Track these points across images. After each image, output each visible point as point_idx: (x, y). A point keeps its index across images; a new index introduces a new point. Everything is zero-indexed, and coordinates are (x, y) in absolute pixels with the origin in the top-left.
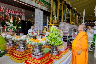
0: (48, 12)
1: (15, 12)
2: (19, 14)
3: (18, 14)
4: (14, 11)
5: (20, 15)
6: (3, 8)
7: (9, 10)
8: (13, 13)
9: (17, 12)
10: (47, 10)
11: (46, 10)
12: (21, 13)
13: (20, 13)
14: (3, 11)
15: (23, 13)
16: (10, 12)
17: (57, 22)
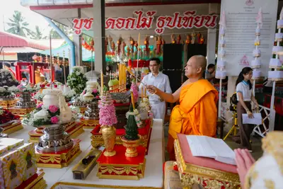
1: (182, 20)
2: (193, 26)
3: (190, 26)
4: (178, 19)
5: (198, 26)
6: (151, 19)
7: (165, 20)
8: (174, 25)
9: (187, 19)
12: (201, 19)
13: (197, 21)
14: (149, 26)
15: (210, 18)
16: (168, 25)
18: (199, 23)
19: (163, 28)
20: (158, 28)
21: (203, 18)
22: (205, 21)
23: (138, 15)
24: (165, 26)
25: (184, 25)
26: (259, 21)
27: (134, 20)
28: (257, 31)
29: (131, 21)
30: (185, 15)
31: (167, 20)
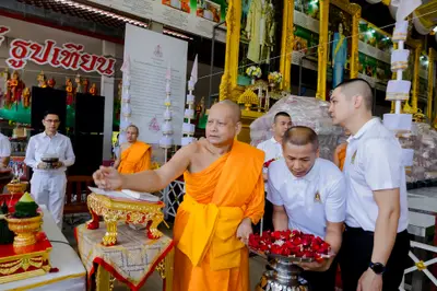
1: (60, 55)
2: (78, 67)
3: (74, 66)
4: (52, 52)
5: (88, 69)
8: (45, 59)
9: (68, 55)
10: (214, 34)
11: (210, 36)
13: (86, 61)
15: (104, 62)
16: (33, 57)
17: (267, 97)
18: (88, 65)
19: (23, 59)
20: (13, 58)
21: (95, 58)
22: (98, 64)
24: (28, 57)
25: (63, 62)
26: (168, 77)
28: (168, 90)
30: (66, 49)
31: (32, 47)
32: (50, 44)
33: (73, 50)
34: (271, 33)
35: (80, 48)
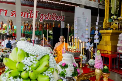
0: (100, 9)
1: (51, 17)
2: (56, 20)
3: (55, 19)
4: (49, 16)
5: (58, 20)
6: (37, 14)
7: (44, 16)
8: (48, 18)
9: (53, 16)
10: (99, 6)
12: (59, 17)
13: (57, 18)
15: (62, 17)
16: (45, 18)
17: (120, 25)
19: (43, 19)
20: (40, 19)
21: (59, 16)
23: (30, 11)
24: (44, 18)
25: (52, 19)
27: (28, 14)
28: (87, 25)
29: (27, 14)
30: (52, 15)
31: (45, 16)
32: (49, 14)
33: (54, 15)
34: (118, 4)
35: (56, 14)
